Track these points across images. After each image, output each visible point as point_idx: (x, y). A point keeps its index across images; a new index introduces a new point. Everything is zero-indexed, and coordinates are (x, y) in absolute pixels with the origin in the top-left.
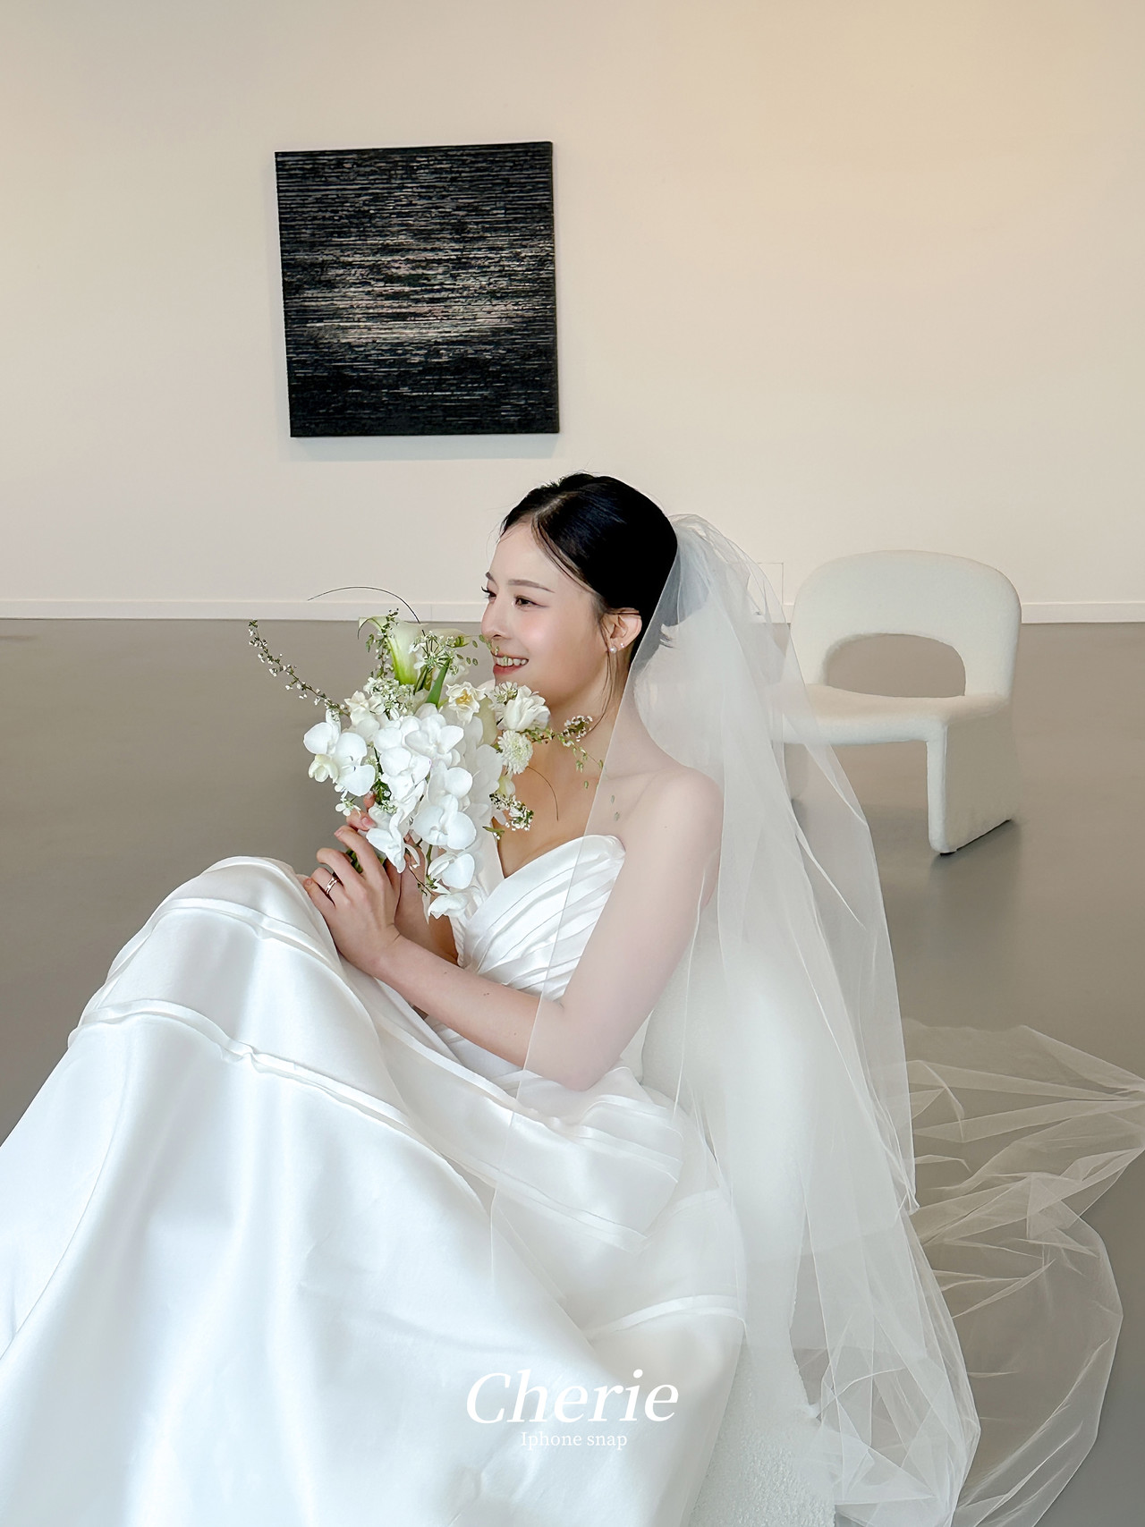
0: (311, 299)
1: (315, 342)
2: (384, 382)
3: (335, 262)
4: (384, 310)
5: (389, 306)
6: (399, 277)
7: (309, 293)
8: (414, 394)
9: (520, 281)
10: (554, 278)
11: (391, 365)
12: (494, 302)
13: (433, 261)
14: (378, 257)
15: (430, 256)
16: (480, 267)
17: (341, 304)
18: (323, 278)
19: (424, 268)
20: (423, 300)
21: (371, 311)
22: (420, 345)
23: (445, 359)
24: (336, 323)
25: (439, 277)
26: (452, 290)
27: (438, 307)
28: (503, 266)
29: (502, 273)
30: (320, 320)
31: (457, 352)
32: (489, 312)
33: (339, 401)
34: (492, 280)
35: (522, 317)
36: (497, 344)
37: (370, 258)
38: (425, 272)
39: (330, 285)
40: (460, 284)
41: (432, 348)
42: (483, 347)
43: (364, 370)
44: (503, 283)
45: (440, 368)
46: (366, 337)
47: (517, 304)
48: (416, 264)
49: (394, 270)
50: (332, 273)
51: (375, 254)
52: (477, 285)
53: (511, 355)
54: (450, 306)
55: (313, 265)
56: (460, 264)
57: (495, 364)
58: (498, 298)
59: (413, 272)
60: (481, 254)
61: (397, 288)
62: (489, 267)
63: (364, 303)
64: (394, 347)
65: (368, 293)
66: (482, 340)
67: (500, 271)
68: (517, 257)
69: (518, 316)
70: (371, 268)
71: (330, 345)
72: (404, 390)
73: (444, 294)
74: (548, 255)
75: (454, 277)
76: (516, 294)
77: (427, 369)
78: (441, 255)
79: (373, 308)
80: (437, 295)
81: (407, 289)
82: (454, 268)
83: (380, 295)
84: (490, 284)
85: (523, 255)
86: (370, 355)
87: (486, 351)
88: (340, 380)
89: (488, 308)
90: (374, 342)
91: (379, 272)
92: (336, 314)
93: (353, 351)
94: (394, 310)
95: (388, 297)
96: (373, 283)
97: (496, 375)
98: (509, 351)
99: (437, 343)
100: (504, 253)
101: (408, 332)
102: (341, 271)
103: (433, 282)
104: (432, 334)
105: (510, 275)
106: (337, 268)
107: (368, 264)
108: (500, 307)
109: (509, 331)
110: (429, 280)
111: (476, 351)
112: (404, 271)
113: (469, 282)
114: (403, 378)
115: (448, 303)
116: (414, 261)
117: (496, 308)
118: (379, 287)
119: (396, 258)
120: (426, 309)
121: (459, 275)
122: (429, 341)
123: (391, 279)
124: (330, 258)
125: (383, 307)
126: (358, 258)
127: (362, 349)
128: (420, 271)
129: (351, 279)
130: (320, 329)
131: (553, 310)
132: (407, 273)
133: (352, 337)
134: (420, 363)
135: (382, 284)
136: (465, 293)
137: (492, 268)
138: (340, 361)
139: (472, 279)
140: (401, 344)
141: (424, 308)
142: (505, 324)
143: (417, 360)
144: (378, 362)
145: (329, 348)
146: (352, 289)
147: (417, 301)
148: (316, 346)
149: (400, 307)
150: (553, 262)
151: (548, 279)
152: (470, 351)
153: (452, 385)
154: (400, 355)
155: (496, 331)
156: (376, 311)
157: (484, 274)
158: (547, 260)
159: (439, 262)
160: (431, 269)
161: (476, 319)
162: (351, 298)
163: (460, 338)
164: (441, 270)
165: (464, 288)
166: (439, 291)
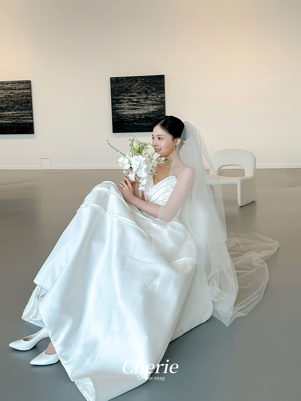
0: (117, 106)
1: (118, 114)
2: (131, 122)
3: (122, 99)
4: (131, 108)
5: (132, 107)
6: (134, 101)
7: (116, 105)
8: (137, 124)
9: (158, 102)
10: (165, 101)
11: (133, 119)
12: (153, 106)
13: (141, 98)
14: (130, 97)
15: (140, 97)
16: (150, 99)
17: (123, 107)
18: (119, 102)
19: (139, 99)
20: (139, 106)
21: (129, 108)
22: (138, 115)
23: (143, 117)
24: (122, 110)
25: (142, 101)
26: (145, 104)
27: (142, 107)
28: (155, 99)
29: (155, 100)
30: (119, 110)
31: (146, 116)
32: (152, 108)
33: (122, 126)
34: (153, 102)
35: (159, 109)
36: (154, 114)
37: (129, 98)
38: (139, 100)
39: (121, 103)
40: (146, 102)
41: (141, 115)
42: (151, 115)
43: (127, 120)
44: (155, 102)
45: (142, 119)
46: (128, 113)
47: (158, 106)
48: (138, 99)
49: (133, 100)
50: (121, 101)
51: (129, 97)
52: (150, 103)
53: (156, 116)
54: (144, 107)
55: (117, 99)
56: (146, 99)
57: (153, 118)
58: (154, 105)
59: (137, 100)
60: (150, 97)
61: (134, 103)
62: (152, 99)
63: (127, 106)
64: (133, 115)
65: (128, 104)
66: (150, 113)
67: (154, 100)
68: (157, 97)
69: (158, 109)
70: (129, 100)
71: (121, 115)
72: (135, 123)
73: (143, 105)
74: (164, 97)
75: (145, 101)
76: (157, 104)
77: (140, 119)
78: (142, 97)
79: (129, 107)
80: (142, 105)
81: (136, 104)
82: (145, 100)
83: (130, 105)
84: (152, 102)
85: (159, 97)
86: (129, 117)
87: (152, 115)
88: (122, 121)
89: (152, 107)
90: (129, 114)
91: (130, 101)
92: (122, 109)
93: (125, 116)
94: (133, 108)
95: (132, 105)
96: (129, 102)
97: (153, 121)
98: (156, 115)
99: (142, 114)
100: (155, 96)
101: (136, 112)
102: (123, 100)
103: (141, 102)
104: (141, 112)
105: (156, 101)
106: (122, 100)
107: (128, 99)
108: (154, 107)
109: (156, 112)
110: (140, 102)
111: (149, 116)
112: (135, 100)
113: (148, 102)
114: (135, 121)
115: (144, 106)
116: (137, 98)
117: (153, 107)
118: (130, 103)
119: (134, 97)
120: (139, 108)
121: (146, 101)
122: (140, 114)
123: (133, 102)
124: (121, 98)
125: (131, 107)
126: (126, 98)
127: (127, 115)
128: (138, 100)
129: (125, 102)
130: (118, 111)
131: (165, 107)
132: (136, 101)
133: (125, 113)
134: (138, 118)
135: (131, 103)
136: (147, 104)
137: (153, 99)
138: (122, 118)
139: (149, 102)
140: (135, 114)
141: (139, 107)
142: (155, 110)
143: (138, 117)
144: (130, 118)
145: (120, 115)
146: (125, 104)
147: (138, 106)
148: (118, 115)
149: (134, 107)
150: (165, 98)
151: (164, 101)
152: (148, 116)
153: (145, 122)
154: (134, 116)
155: (153, 112)
156: (130, 108)
157: (151, 101)
158: (163, 98)
159: (142, 98)
160: (141, 100)
161: (149, 109)
162: (125, 105)
163: (146, 113)
164: (142, 100)
165: (147, 103)
166: (142, 104)
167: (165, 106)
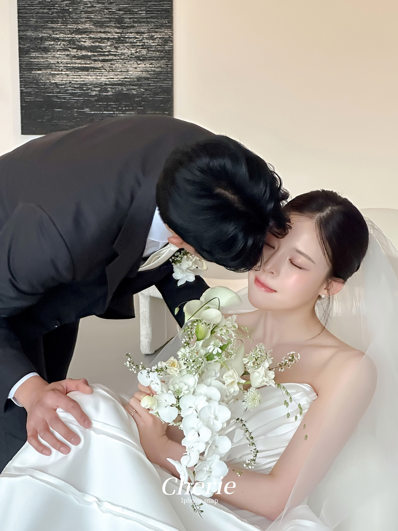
0: (35, 58)
1: (36, 82)
2: (76, 105)
3: (49, 37)
4: (77, 65)
5: (79, 63)
6: (85, 47)
7: (33, 55)
8: (93, 112)
9: (154, 51)
10: (172, 50)
11: (79, 96)
12: (139, 62)
13: (105, 38)
14: (73, 35)
15: (103, 36)
16: (131, 43)
17: (52, 61)
18: (42, 46)
19: (99, 42)
20: (99, 60)
21: (69, 65)
22: (96, 85)
23: (110, 93)
24: (49, 71)
25: (108, 47)
26: (115, 55)
27: (107, 65)
28: (144, 43)
29: (143, 47)
30: (40, 70)
31: (117, 89)
32: (136, 68)
33: (49, 115)
34: (138, 50)
35: (154, 71)
36: (140, 86)
37: (69, 36)
38: (100, 44)
39: (46, 50)
40: (120, 52)
41: (103, 87)
42: (132, 87)
43: (64, 98)
44: (144, 52)
45: (107, 98)
46: (66, 80)
47: (151, 64)
48: (95, 40)
49: (82, 43)
50: (47, 43)
51: (71, 34)
52: (129, 53)
53: (149, 92)
54: (114, 64)
55: (36, 39)
56: (120, 41)
57: (138, 97)
58: (141, 60)
59: (93, 44)
60: (131, 35)
61: (84, 53)
62: (136, 43)
63: (65, 61)
64: (82, 86)
65: (68, 55)
66: (131, 83)
67: (142, 45)
68: (152, 38)
69: (152, 71)
70: (69, 41)
71: (45, 84)
72: (87, 110)
73: (110, 57)
74: (170, 37)
75: (116, 48)
76: (151, 58)
77: (100, 98)
78: (109, 35)
79: (70, 64)
80: (107, 58)
81: (89, 54)
82: (116, 43)
83: (74, 57)
84: (137, 52)
85: (156, 37)
86: (68, 90)
87: (134, 89)
88: (49, 104)
89: (135, 66)
90: (70, 83)
91: (74, 44)
92: (49, 66)
93: (58, 87)
94: (82, 65)
95: (79, 58)
96: (70, 49)
97: (139, 104)
98: (146, 90)
99: (106, 84)
100: (145, 36)
101: (90, 78)
102: (52, 43)
103: (104, 50)
104: (103, 79)
105: (148, 48)
106: (50, 41)
107: (67, 39)
108: (142, 65)
109: (147, 79)
110: (102, 49)
111: (128, 89)
112: (88, 44)
113: (125, 51)
114: (86, 104)
115: (112, 62)
116: (94, 38)
117: (140, 66)
118: (73, 52)
119: (84, 36)
120: (100, 65)
121: (119, 47)
122: (101, 83)
123: (81, 48)
124: (46, 35)
125: (76, 63)
126: (62, 35)
127: (63, 86)
128: (97, 44)
129: (58, 47)
130: (39, 74)
131: (172, 68)
132: (90, 45)
133: (57, 80)
134: (96, 95)
135: (75, 50)
136: (122, 57)
137: (138, 44)
138: (50, 93)
139: (127, 49)
140: (85, 84)
141: (99, 65)
142: (145, 75)
143: (94, 93)
144: (72, 94)
145: (44, 85)
146: (58, 53)
147: (95, 61)
148: (37, 84)
149: (85, 64)
150: (172, 41)
151: (169, 50)
152: (125, 89)
153: (114, 108)
154: (84, 90)
155: (139, 79)
156: (72, 65)
157: (133, 47)
158: (169, 40)
159: (108, 39)
160: (104, 43)
161: (128, 71)
162: (58, 58)
163: (119, 82)
164: (109, 44)
165: (122, 54)
166: (108, 55)
167: (172, 64)
